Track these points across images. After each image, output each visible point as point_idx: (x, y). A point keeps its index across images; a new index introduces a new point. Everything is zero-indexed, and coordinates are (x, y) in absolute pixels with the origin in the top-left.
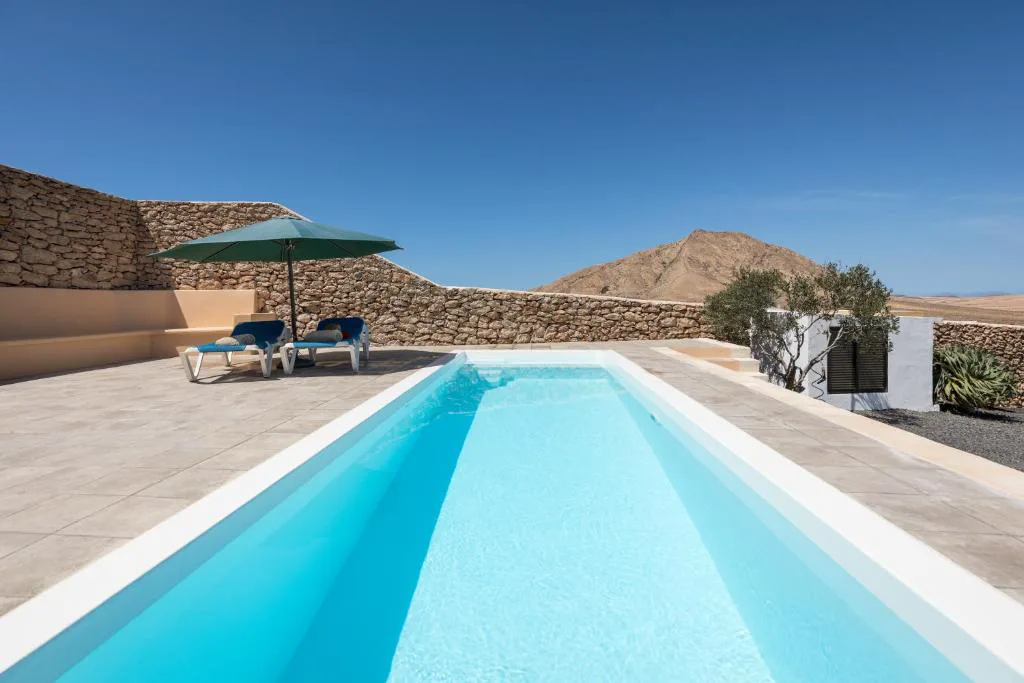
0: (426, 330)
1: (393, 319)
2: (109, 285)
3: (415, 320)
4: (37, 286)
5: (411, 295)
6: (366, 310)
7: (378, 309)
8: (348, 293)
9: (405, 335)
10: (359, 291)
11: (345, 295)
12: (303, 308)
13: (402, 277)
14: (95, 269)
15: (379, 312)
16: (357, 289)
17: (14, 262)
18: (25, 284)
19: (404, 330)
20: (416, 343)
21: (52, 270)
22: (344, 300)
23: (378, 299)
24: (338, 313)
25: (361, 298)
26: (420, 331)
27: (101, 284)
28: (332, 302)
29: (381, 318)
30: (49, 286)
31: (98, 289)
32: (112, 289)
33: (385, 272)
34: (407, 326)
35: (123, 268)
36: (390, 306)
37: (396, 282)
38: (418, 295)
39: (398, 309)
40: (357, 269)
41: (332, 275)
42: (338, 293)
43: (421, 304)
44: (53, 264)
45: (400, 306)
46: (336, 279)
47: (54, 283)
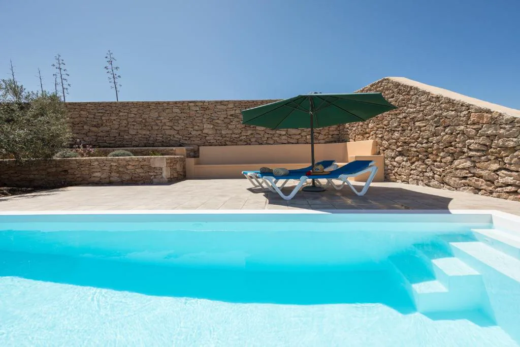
0: (510, 180)
1: (468, 164)
2: (323, 141)
3: (495, 166)
4: (293, 143)
5: (491, 138)
6: (442, 154)
7: (452, 154)
8: (428, 139)
9: (481, 183)
10: (436, 136)
11: (425, 141)
12: (399, 152)
13: (481, 117)
14: (318, 135)
15: (454, 156)
16: (435, 134)
17: (285, 135)
18: (289, 143)
19: (481, 177)
20: (494, 194)
21: (298, 137)
22: (424, 145)
23: (453, 144)
24: (420, 156)
25: (438, 143)
26: (501, 180)
27: (320, 141)
28: (415, 147)
29: (456, 162)
30: (298, 143)
31: (319, 143)
32: (325, 143)
33: (462, 115)
34: (484, 173)
35: (331, 133)
36: (465, 150)
37: (474, 124)
38: (500, 136)
39: (474, 153)
40: (436, 116)
41: (417, 124)
42: (420, 139)
43: (506, 148)
44: (300, 134)
45: (478, 151)
46: (420, 127)
47: (299, 142)
